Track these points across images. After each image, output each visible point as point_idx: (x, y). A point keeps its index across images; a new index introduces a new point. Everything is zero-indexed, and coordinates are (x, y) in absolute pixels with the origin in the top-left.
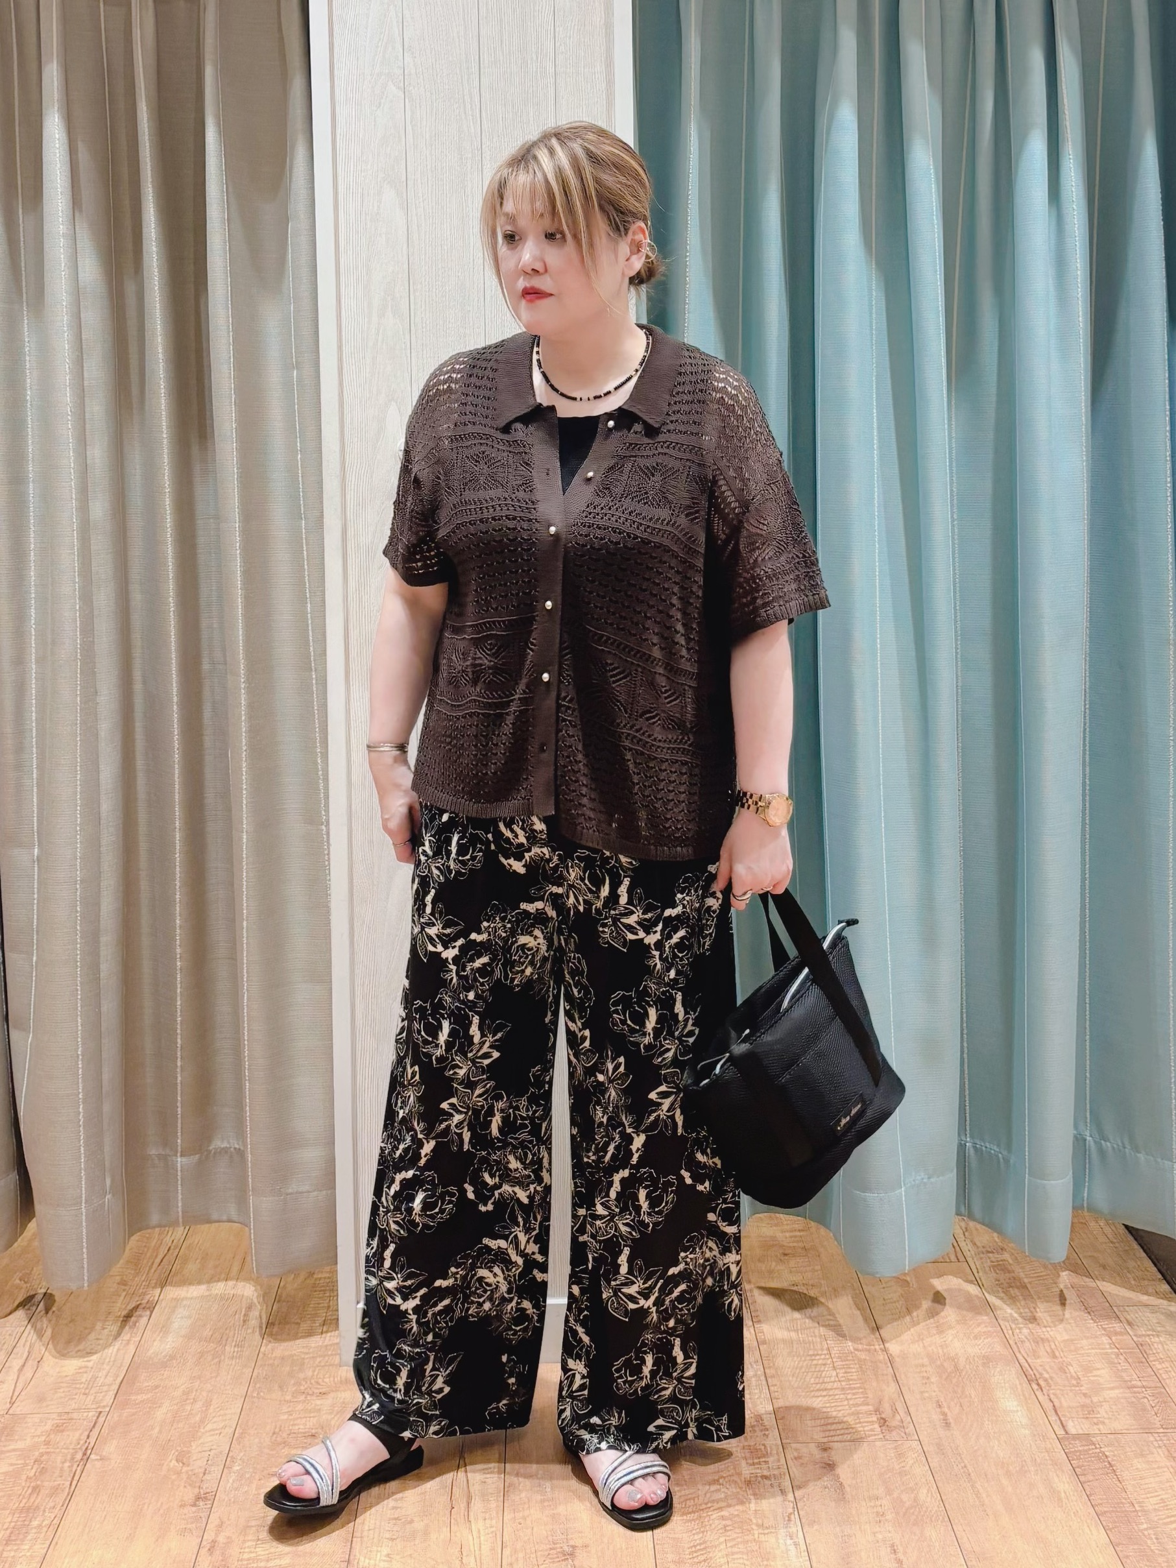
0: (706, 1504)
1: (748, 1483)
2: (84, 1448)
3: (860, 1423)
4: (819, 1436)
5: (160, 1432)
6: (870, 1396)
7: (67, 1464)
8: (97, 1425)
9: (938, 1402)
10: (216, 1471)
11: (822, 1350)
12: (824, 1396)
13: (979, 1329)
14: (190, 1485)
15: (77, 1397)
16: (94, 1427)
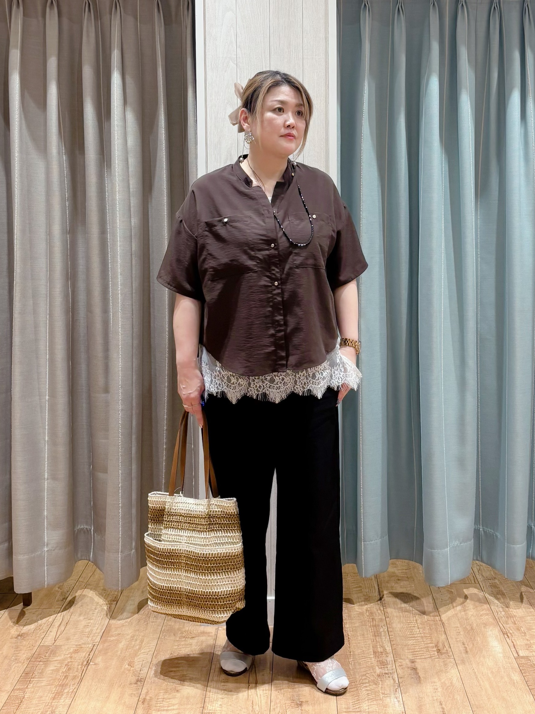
0: (360, 684)
1: (379, 676)
2: (87, 660)
3: (429, 651)
4: (410, 657)
5: (121, 653)
6: (434, 640)
7: (80, 666)
8: (93, 650)
9: (463, 642)
10: (145, 670)
11: (413, 620)
12: (413, 640)
13: (483, 612)
14: (134, 675)
15: (84, 638)
16: (92, 651)
